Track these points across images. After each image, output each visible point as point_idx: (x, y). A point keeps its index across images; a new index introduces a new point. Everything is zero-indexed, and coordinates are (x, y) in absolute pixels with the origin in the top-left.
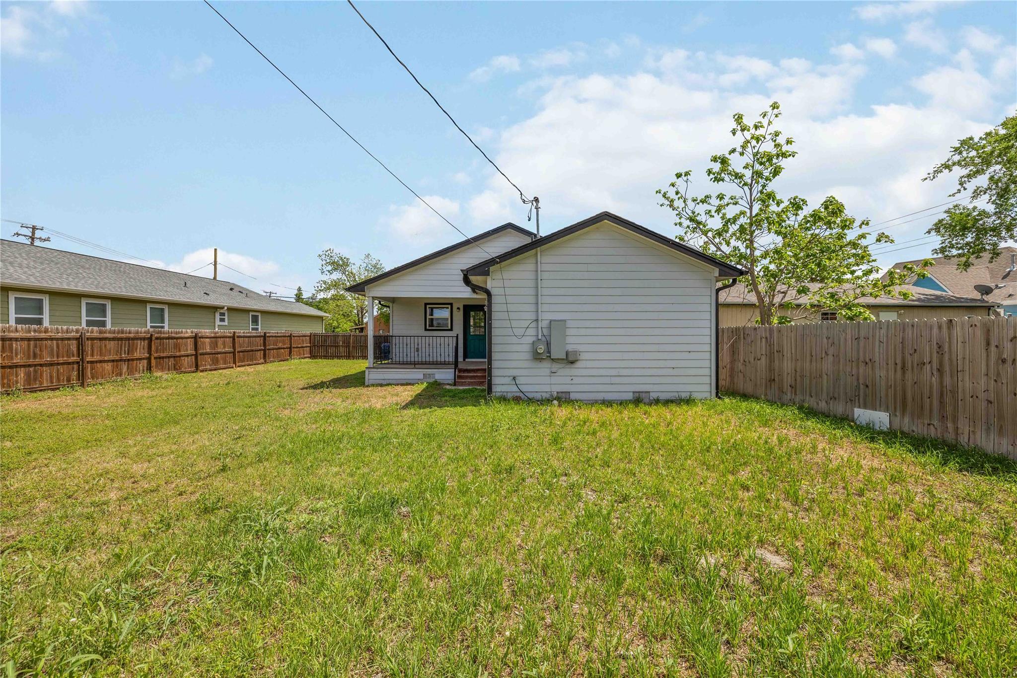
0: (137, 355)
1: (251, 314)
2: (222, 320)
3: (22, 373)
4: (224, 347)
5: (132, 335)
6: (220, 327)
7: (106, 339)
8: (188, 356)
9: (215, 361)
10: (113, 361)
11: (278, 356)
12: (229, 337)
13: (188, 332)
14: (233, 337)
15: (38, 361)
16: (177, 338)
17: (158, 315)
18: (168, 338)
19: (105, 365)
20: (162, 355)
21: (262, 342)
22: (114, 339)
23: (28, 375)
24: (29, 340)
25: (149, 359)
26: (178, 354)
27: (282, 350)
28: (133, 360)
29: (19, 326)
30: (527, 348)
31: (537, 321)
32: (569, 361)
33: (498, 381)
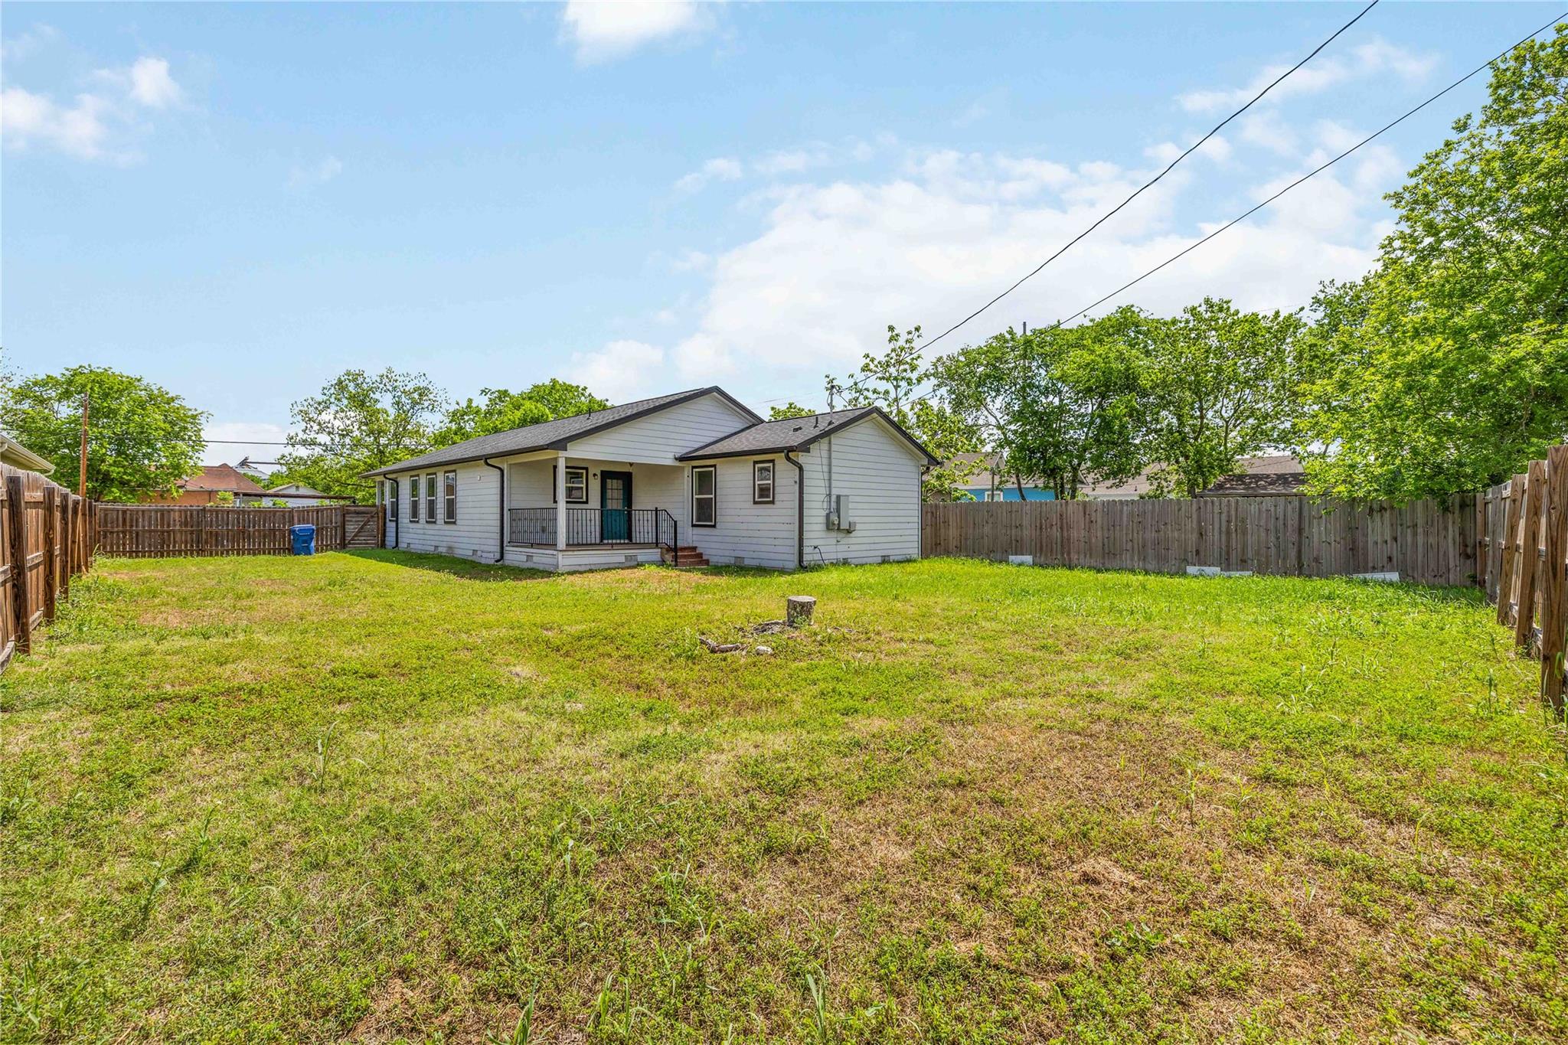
30: (823, 520)
31: (830, 495)
32: (849, 532)
33: (806, 550)
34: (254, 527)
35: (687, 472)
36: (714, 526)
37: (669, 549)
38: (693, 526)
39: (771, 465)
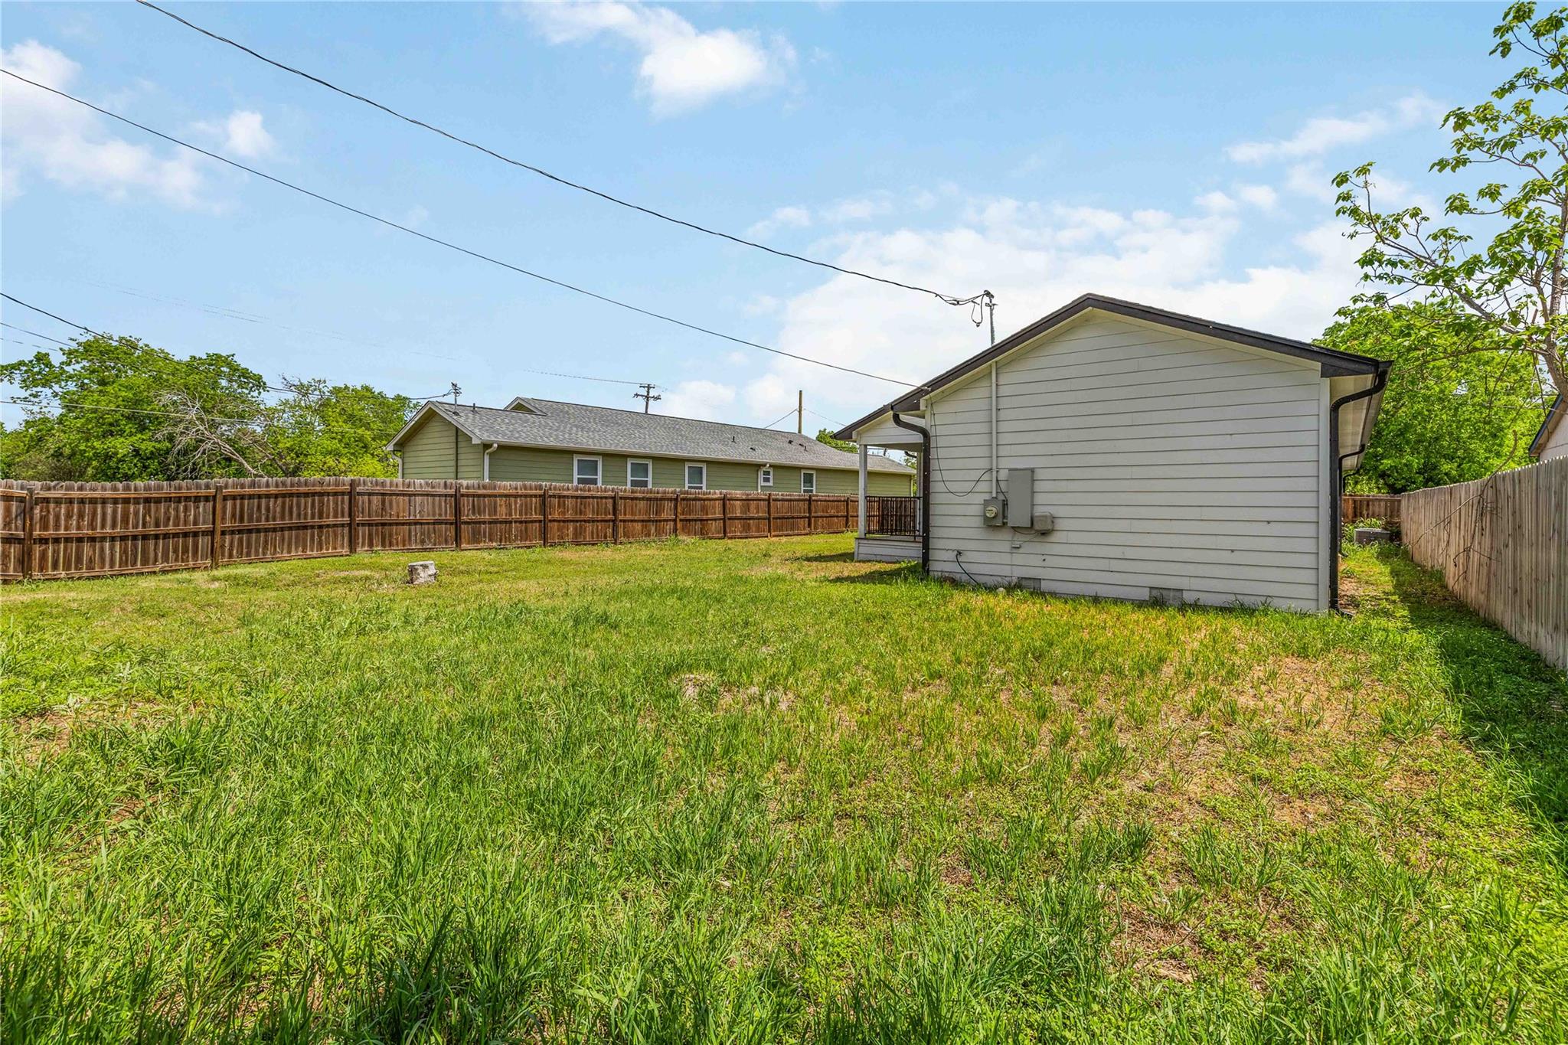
0: (664, 516)
1: (803, 472)
2: (767, 480)
3: (571, 526)
4: (758, 512)
5: (659, 496)
6: (761, 488)
7: (637, 498)
8: (715, 520)
9: (747, 528)
10: (643, 521)
11: (830, 525)
12: (764, 500)
13: (717, 493)
14: (768, 500)
15: (582, 517)
16: (704, 500)
17: (696, 474)
18: (695, 499)
19: (635, 524)
20: (688, 517)
21: (806, 506)
22: (643, 499)
23: (575, 529)
24: (577, 497)
25: (675, 521)
26: (705, 517)
27: (836, 519)
28: (660, 521)
29: (581, 486)
30: (977, 510)
31: (992, 470)
32: (1038, 531)
33: (936, 555)
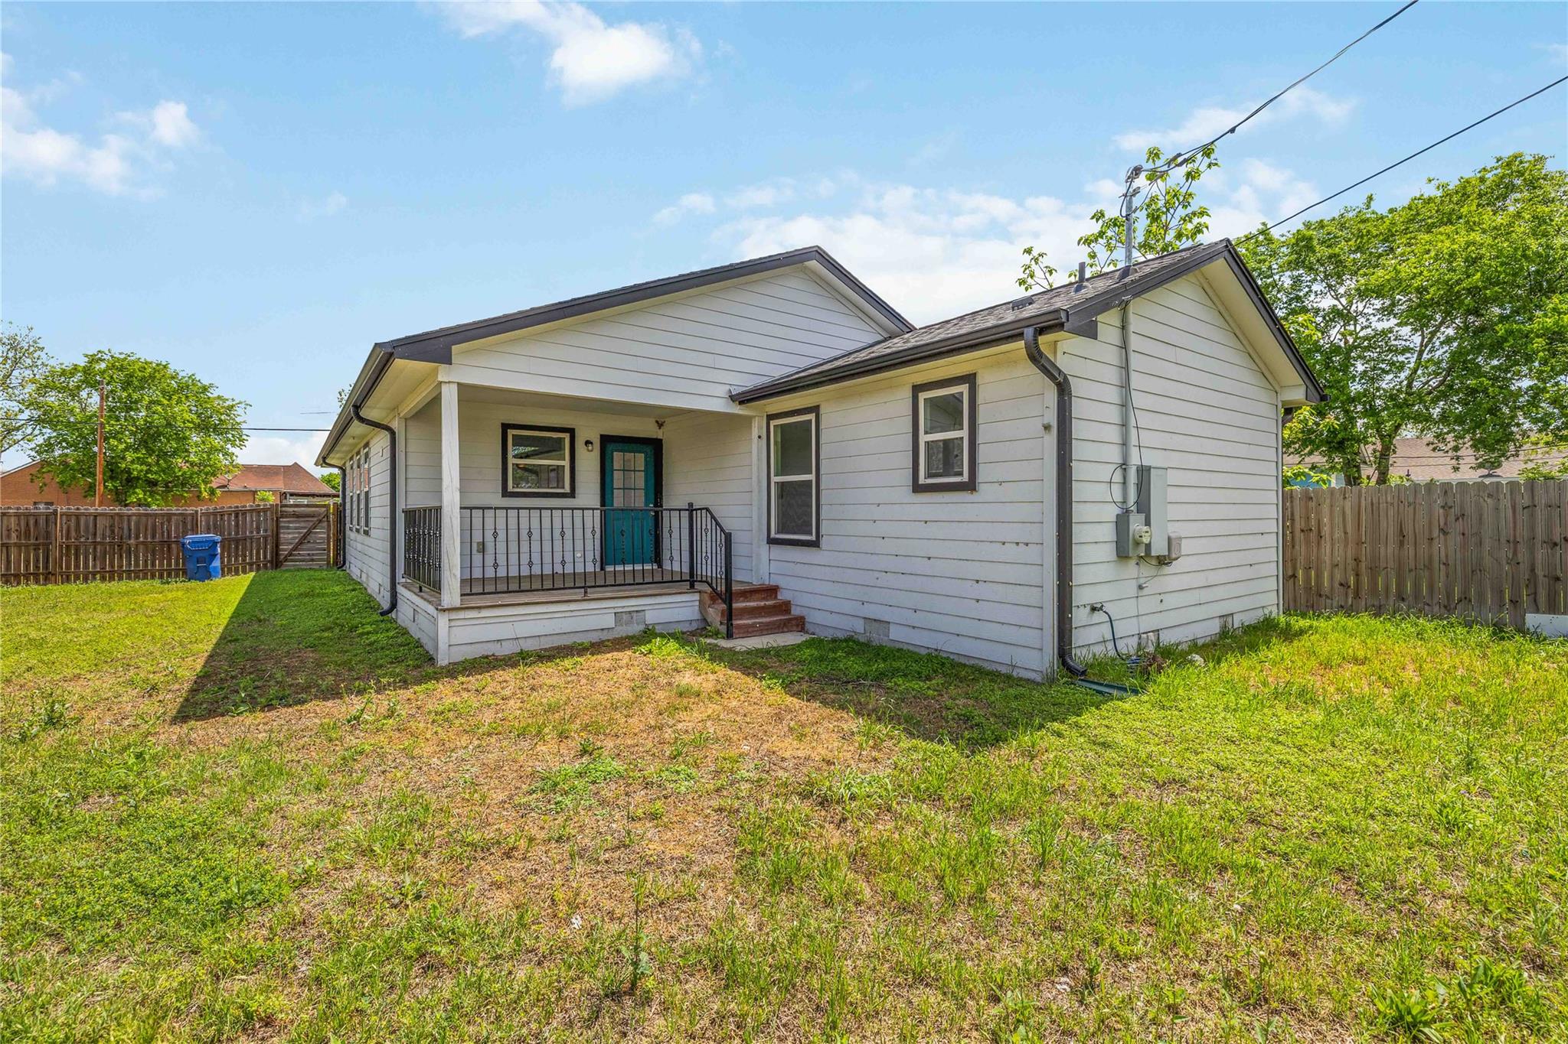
30: (1108, 533)
31: (1124, 466)
32: (1163, 561)
33: (1079, 616)
34: (137, 537)
35: (757, 428)
36: (815, 544)
37: (715, 596)
38: (771, 541)
39: (964, 389)
